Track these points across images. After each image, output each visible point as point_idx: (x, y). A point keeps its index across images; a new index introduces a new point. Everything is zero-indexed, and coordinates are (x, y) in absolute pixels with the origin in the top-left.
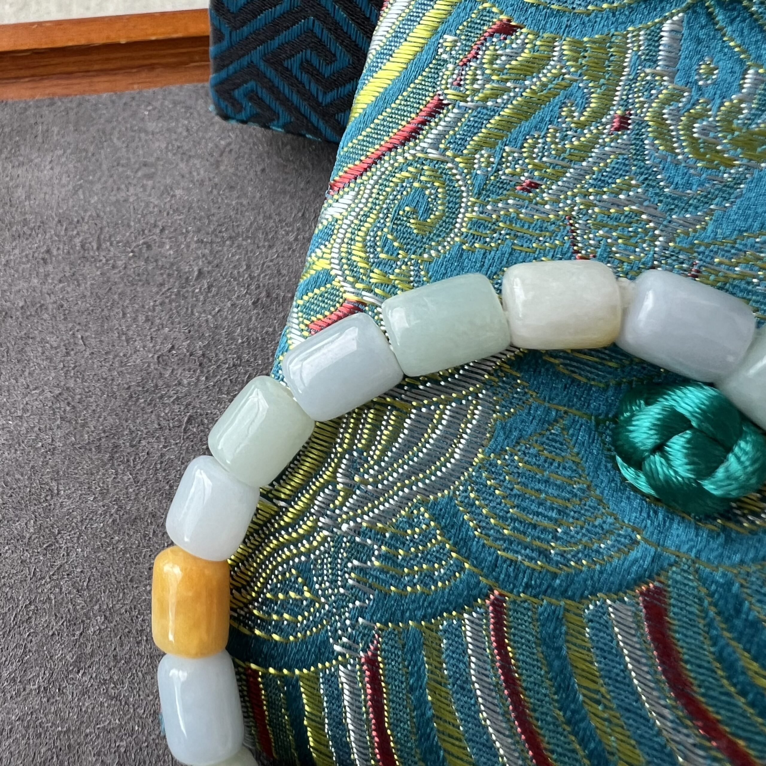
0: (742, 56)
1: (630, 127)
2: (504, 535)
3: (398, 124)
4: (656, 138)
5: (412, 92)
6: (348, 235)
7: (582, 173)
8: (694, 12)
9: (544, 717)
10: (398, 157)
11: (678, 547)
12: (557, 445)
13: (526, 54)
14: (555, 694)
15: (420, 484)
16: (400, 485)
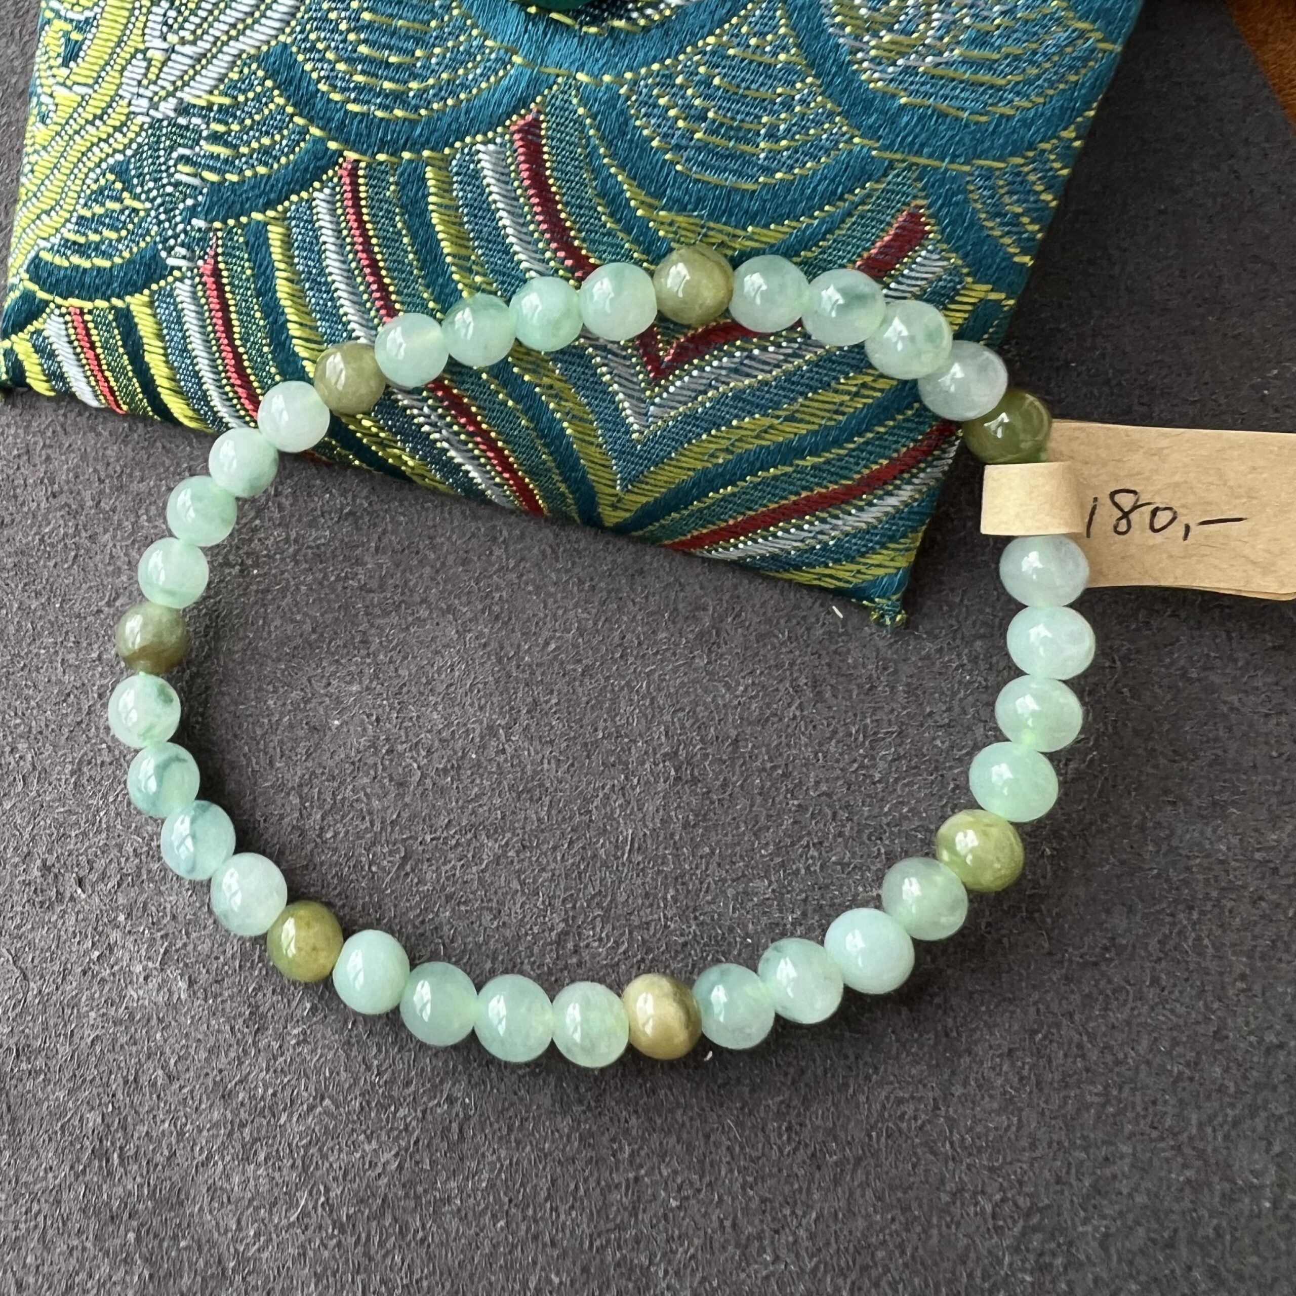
2: (351, 82)
11: (559, 64)
15: (248, 32)
16: (225, 38)
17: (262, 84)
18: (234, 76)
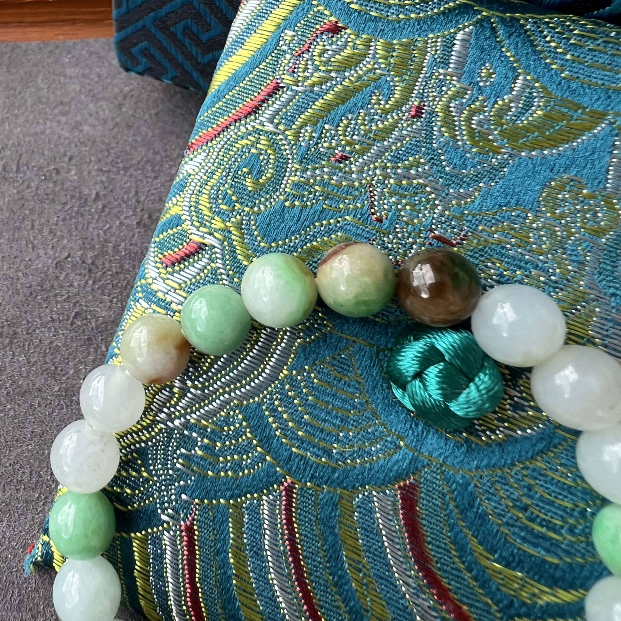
0: (515, 65)
1: (423, 116)
2: (298, 435)
3: (243, 100)
4: (442, 126)
5: (257, 75)
6: (198, 188)
7: (383, 150)
8: (482, 26)
9: (317, 579)
10: (241, 127)
11: (431, 453)
12: (345, 367)
13: (348, 51)
14: (327, 562)
15: (237, 391)
16: (221, 391)
17: (240, 424)
18: (224, 414)
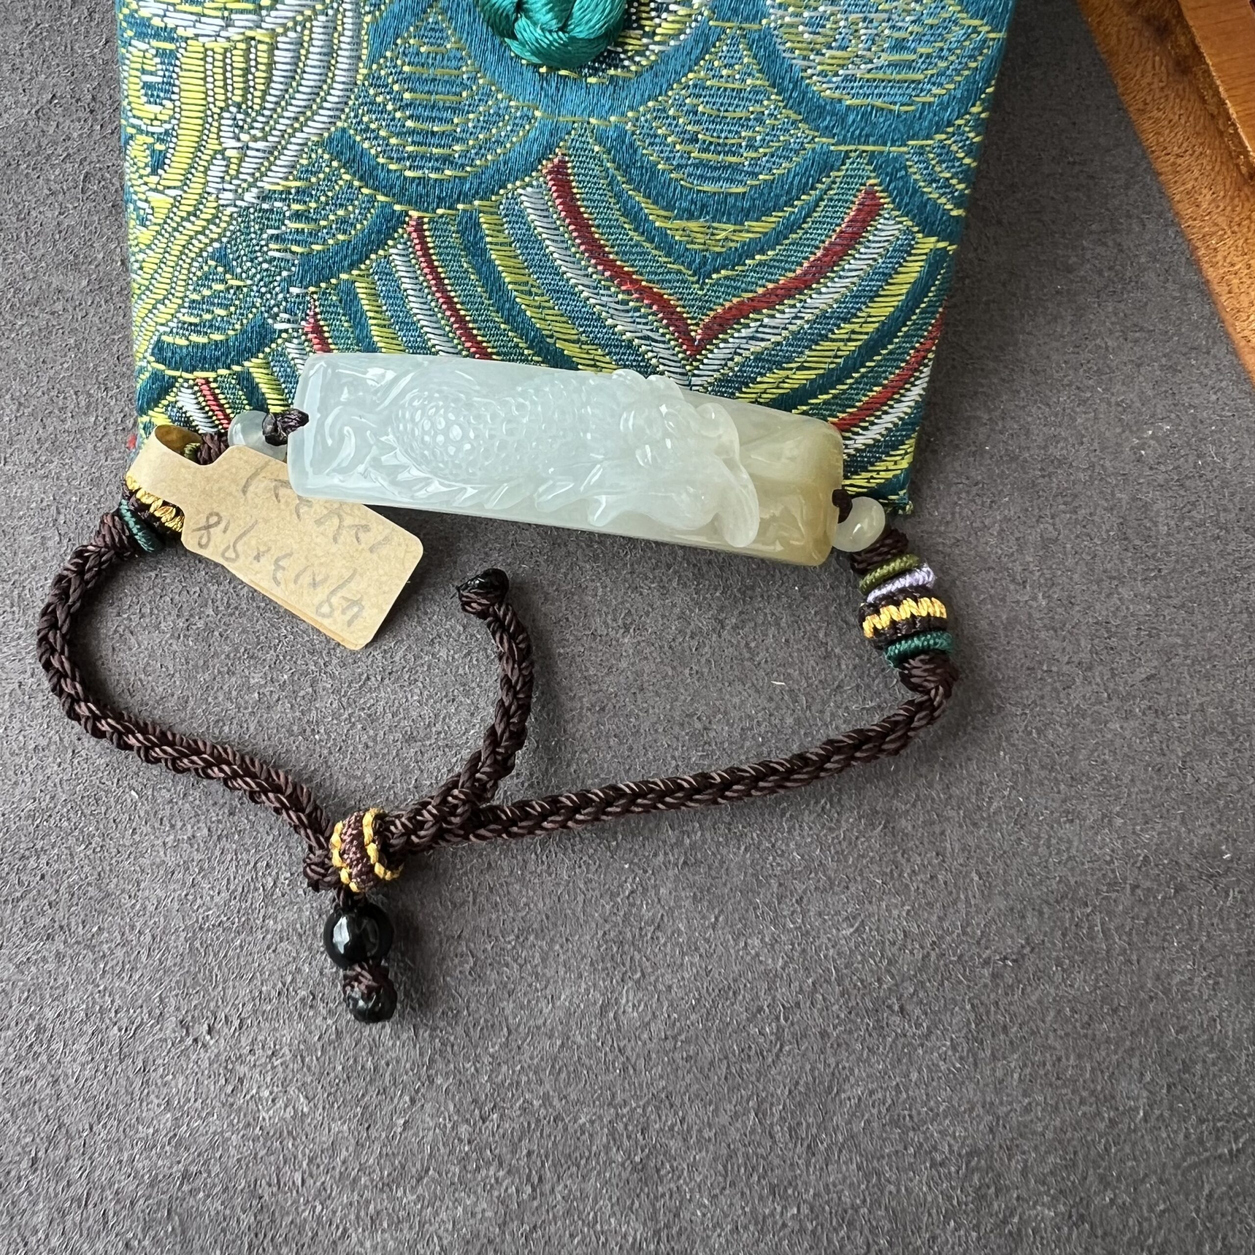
2: (406, 152)
11: (573, 113)
12: (438, 34)
15: (310, 123)
16: (290, 131)
17: (330, 166)
18: (304, 162)
